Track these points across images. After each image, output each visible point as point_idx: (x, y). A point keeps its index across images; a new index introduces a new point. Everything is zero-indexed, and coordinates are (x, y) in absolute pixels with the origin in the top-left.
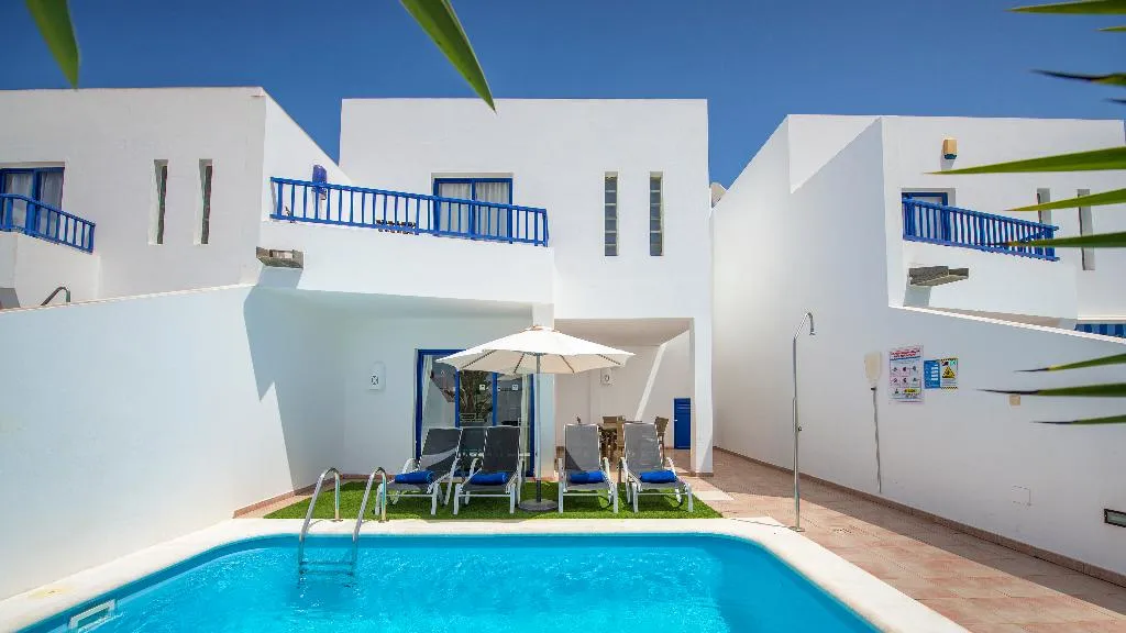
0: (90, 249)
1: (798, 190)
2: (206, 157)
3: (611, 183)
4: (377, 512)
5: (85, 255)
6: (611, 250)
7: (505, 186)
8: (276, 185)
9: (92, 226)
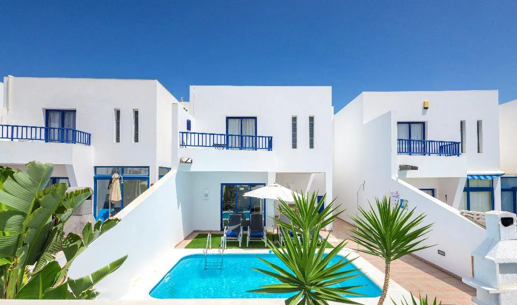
0: (90, 144)
1: (365, 124)
2: (136, 108)
3: (294, 119)
4: (221, 246)
5: (87, 147)
6: (294, 146)
7: (254, 120)
8: (181, 134)
9: (90, 135)
